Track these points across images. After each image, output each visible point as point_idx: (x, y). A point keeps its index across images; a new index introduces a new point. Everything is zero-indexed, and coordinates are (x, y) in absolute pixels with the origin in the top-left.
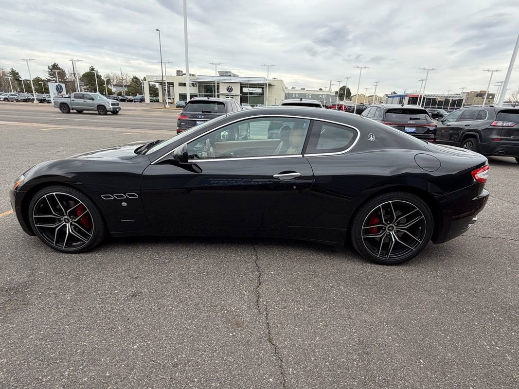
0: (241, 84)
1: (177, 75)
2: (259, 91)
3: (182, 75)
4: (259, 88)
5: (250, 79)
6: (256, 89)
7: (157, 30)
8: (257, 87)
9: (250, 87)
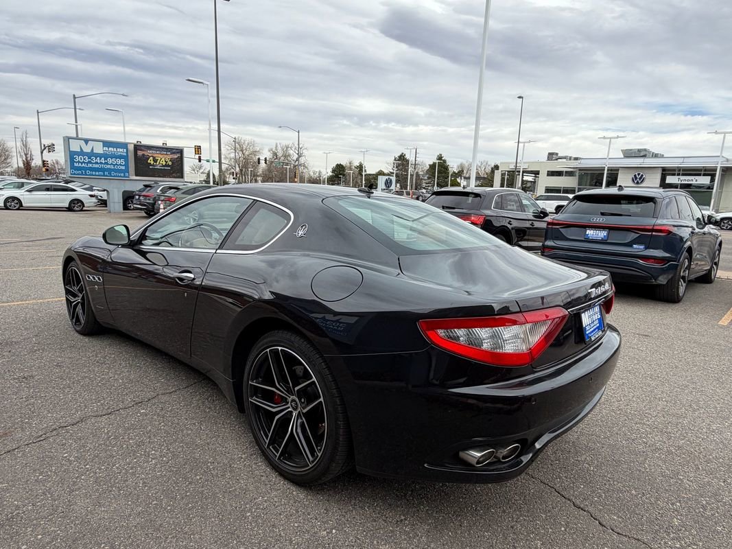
0: (664, 169)
1: (548, 160)
2: (705, 180)
3: (557, 159)
4: (704, 175)
5: (686, 160)
6: (697, 177)
7: (520, 97)
8: (700, 175)
9: (683, 175)
